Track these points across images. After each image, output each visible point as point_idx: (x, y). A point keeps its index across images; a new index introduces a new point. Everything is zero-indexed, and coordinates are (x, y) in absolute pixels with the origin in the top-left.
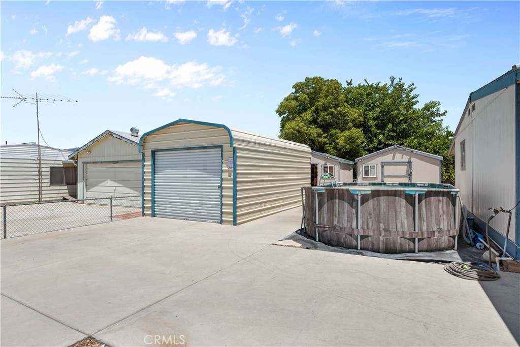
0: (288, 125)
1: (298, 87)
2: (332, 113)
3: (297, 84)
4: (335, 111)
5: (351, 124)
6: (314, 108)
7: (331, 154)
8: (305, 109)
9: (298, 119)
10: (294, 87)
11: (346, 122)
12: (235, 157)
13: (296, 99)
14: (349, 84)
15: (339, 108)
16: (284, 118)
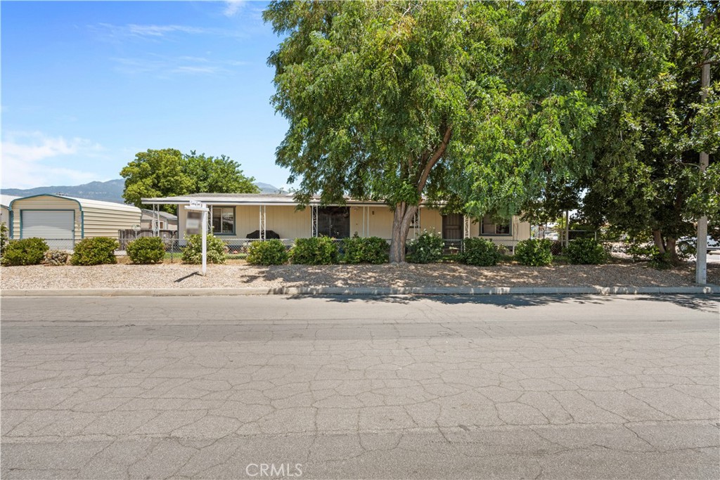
0: (130, 188)
1: (141, 156)
2: (169, 181)
3: (139, 154)
4: (172, 179)
5: (185, 190)
6: (154, 175)
7: (169, 213)
8: (146, 176)
9: (140, 183)
10: (136, 156)
11: (182, 189)
12: (82, 216)
13: (138, 165)
14: (194, 153)
15: (176, 178)
16: (128, 179)
